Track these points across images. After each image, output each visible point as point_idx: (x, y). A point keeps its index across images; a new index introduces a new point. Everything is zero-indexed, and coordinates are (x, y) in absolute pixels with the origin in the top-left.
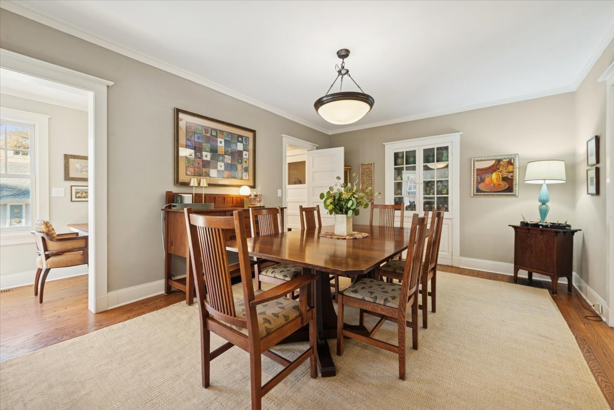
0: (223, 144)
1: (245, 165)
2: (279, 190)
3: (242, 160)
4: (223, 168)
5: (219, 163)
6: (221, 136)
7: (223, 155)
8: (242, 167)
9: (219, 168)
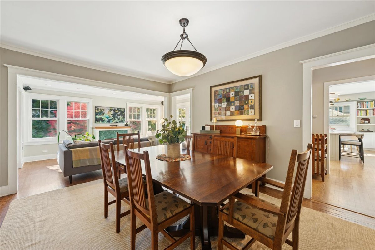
0: (234, 95)
1: (251, 104)
2: (295, 121)
3: (248, 101)
4: (234, 110)
5: (231, 107)
6: (233, 90)
7: (233, 102)
8: (248, 106)
9: (231, 110)
